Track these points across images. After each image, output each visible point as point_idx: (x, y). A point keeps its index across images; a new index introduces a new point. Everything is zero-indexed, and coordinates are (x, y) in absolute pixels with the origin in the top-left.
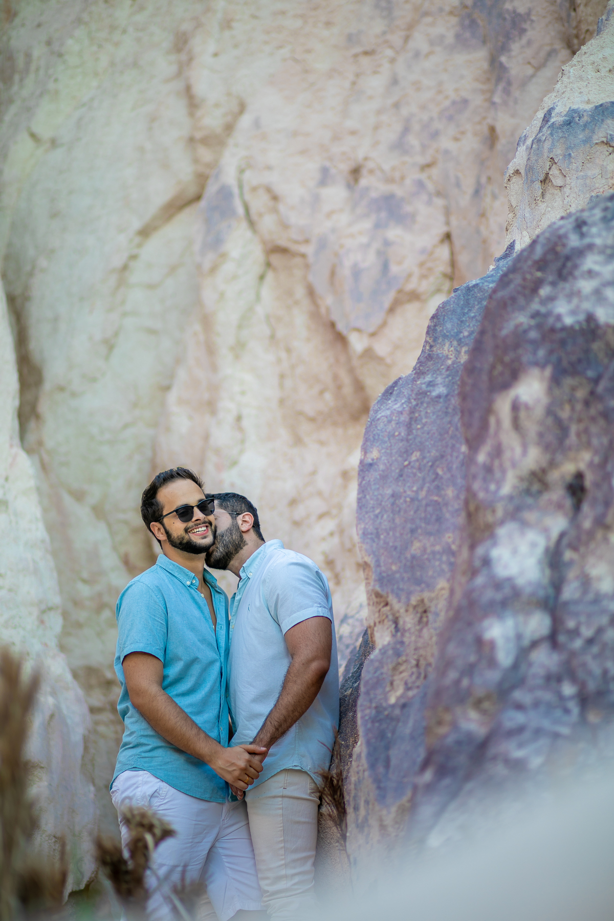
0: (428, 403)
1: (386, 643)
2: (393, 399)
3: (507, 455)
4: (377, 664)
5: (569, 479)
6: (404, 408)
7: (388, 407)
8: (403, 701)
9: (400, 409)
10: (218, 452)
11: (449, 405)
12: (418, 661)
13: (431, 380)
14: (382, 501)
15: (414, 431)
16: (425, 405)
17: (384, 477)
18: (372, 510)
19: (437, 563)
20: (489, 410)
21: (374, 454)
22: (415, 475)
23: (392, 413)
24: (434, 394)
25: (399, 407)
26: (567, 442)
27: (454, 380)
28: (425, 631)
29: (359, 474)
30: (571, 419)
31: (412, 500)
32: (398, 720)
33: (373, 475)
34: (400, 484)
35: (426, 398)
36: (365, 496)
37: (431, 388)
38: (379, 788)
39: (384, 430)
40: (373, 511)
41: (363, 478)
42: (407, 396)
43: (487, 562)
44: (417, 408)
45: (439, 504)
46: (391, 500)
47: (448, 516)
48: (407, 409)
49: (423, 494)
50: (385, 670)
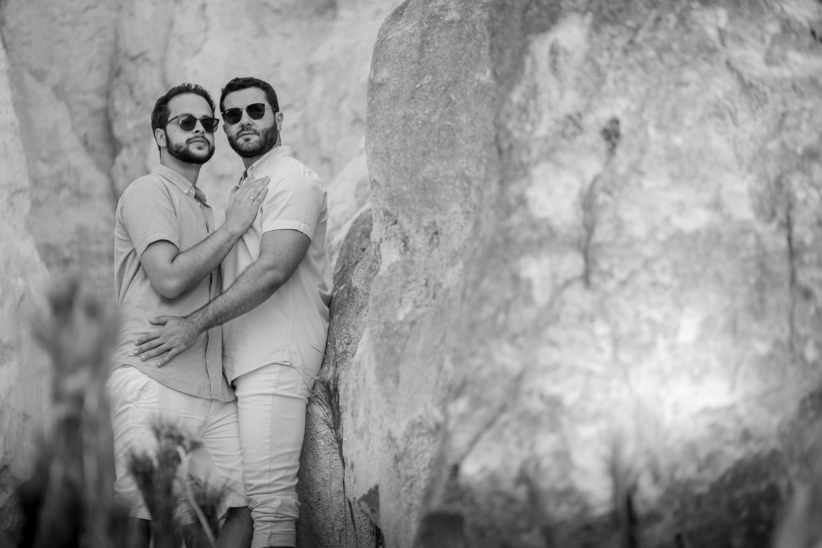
0: (441, 28)
1: (394, 260)
2: (403, 20)
3: (544, 96)
4: (386, 281)
5: (604, 123)
6: (416, 30)
7: (398, 28)
8: (411, 318)
9: (412, 32)
10: (181, 38)
11: (462, 31)
12: (427, 280)
13: (444, 4)
14: (392, 122)
15: (426, 54)
16: (437, 29)
17: (395, 98)
18: (382, 129)
19: (450, 187)
20: (524, 50)
21: (384, 74)
22: (427, 98)
23: (403, 35)
24: (447, 19)
25: (410, 30)
26: (604, 88)
27: (467, 6)
28: (435, 251)
29: (368, 93)
30: (609, 66)
31: (424, 123)
32: (408, 337)
33: (383, 95)
34: (411, 106)
35: (439, 22)
36: (375, 115)
37: (444, 13)
38: (388, 401)
39: (394, 51)
40: (384, 131)
41: (373, 97)
42: (418, 18)
43: (522, 201)
44: (430, 32)
45: (452, 129)
46: (403, 122)
47: (461, 141)
48: (419, 31)
49: (435, 118)
50: (394, 288)
